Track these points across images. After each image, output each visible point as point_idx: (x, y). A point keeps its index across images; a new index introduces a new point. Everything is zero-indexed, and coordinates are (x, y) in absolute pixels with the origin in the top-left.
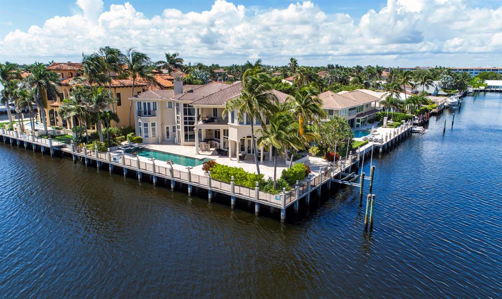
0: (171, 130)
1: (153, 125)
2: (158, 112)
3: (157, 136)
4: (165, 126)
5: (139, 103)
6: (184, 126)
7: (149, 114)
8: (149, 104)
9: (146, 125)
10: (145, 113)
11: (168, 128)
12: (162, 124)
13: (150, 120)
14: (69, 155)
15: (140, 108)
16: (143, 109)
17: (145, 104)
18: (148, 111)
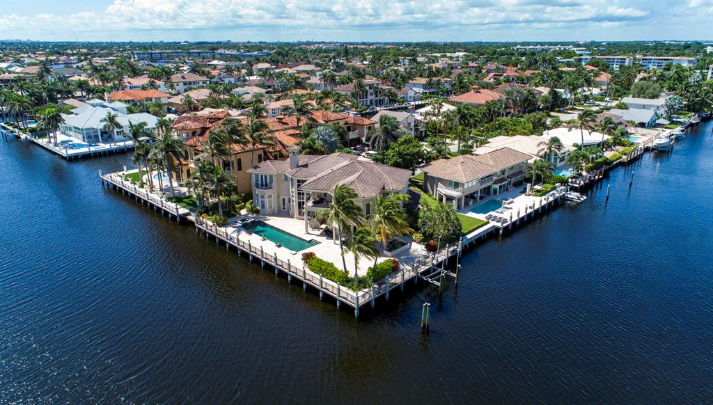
0: (286, 202)
1: (270, 197)
2: (274, 184)
3: (273, 207)
4: (282, 198)
5: (257, 175)
6: (297, 200)
7: (266, 185)
8: (266, 176)
9: (262, 197)
10: (262, 185)
11: (284, 199)
12: (278, 196)
13: (268, 192)
14: (192, 223)
15: (257, 180)
16: (260, 182)
17: (262, 176)
18: (265, 184)
